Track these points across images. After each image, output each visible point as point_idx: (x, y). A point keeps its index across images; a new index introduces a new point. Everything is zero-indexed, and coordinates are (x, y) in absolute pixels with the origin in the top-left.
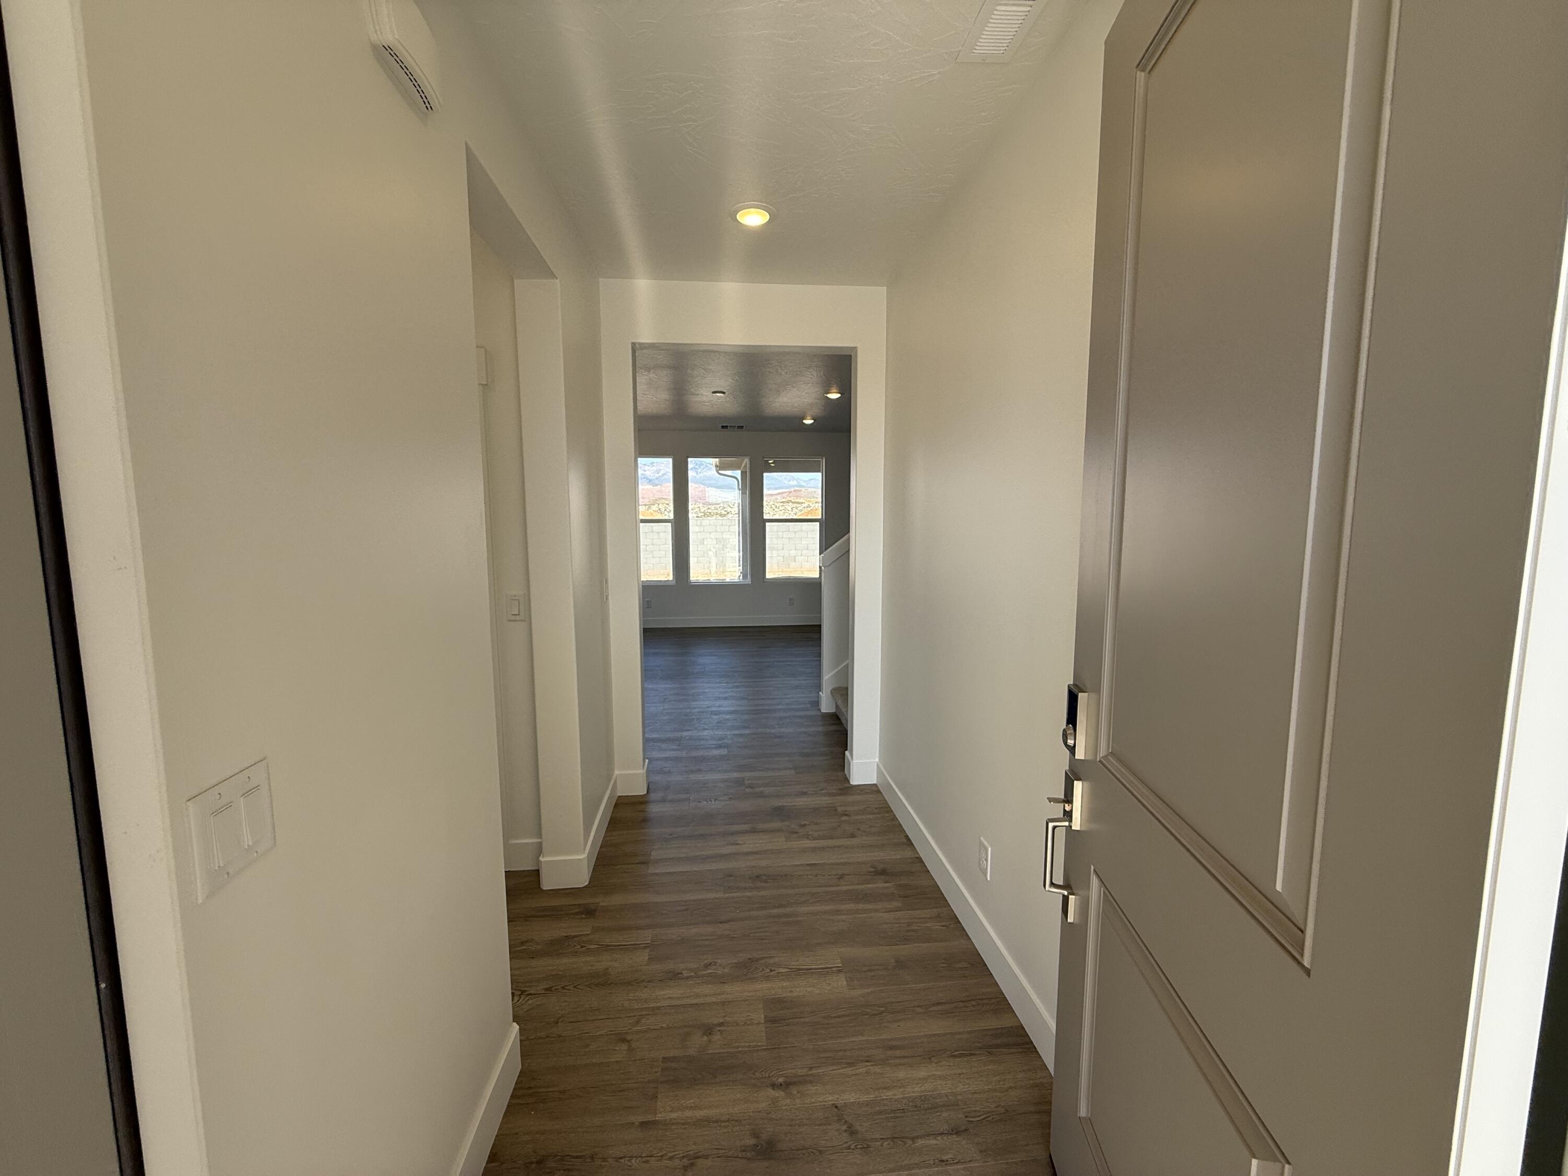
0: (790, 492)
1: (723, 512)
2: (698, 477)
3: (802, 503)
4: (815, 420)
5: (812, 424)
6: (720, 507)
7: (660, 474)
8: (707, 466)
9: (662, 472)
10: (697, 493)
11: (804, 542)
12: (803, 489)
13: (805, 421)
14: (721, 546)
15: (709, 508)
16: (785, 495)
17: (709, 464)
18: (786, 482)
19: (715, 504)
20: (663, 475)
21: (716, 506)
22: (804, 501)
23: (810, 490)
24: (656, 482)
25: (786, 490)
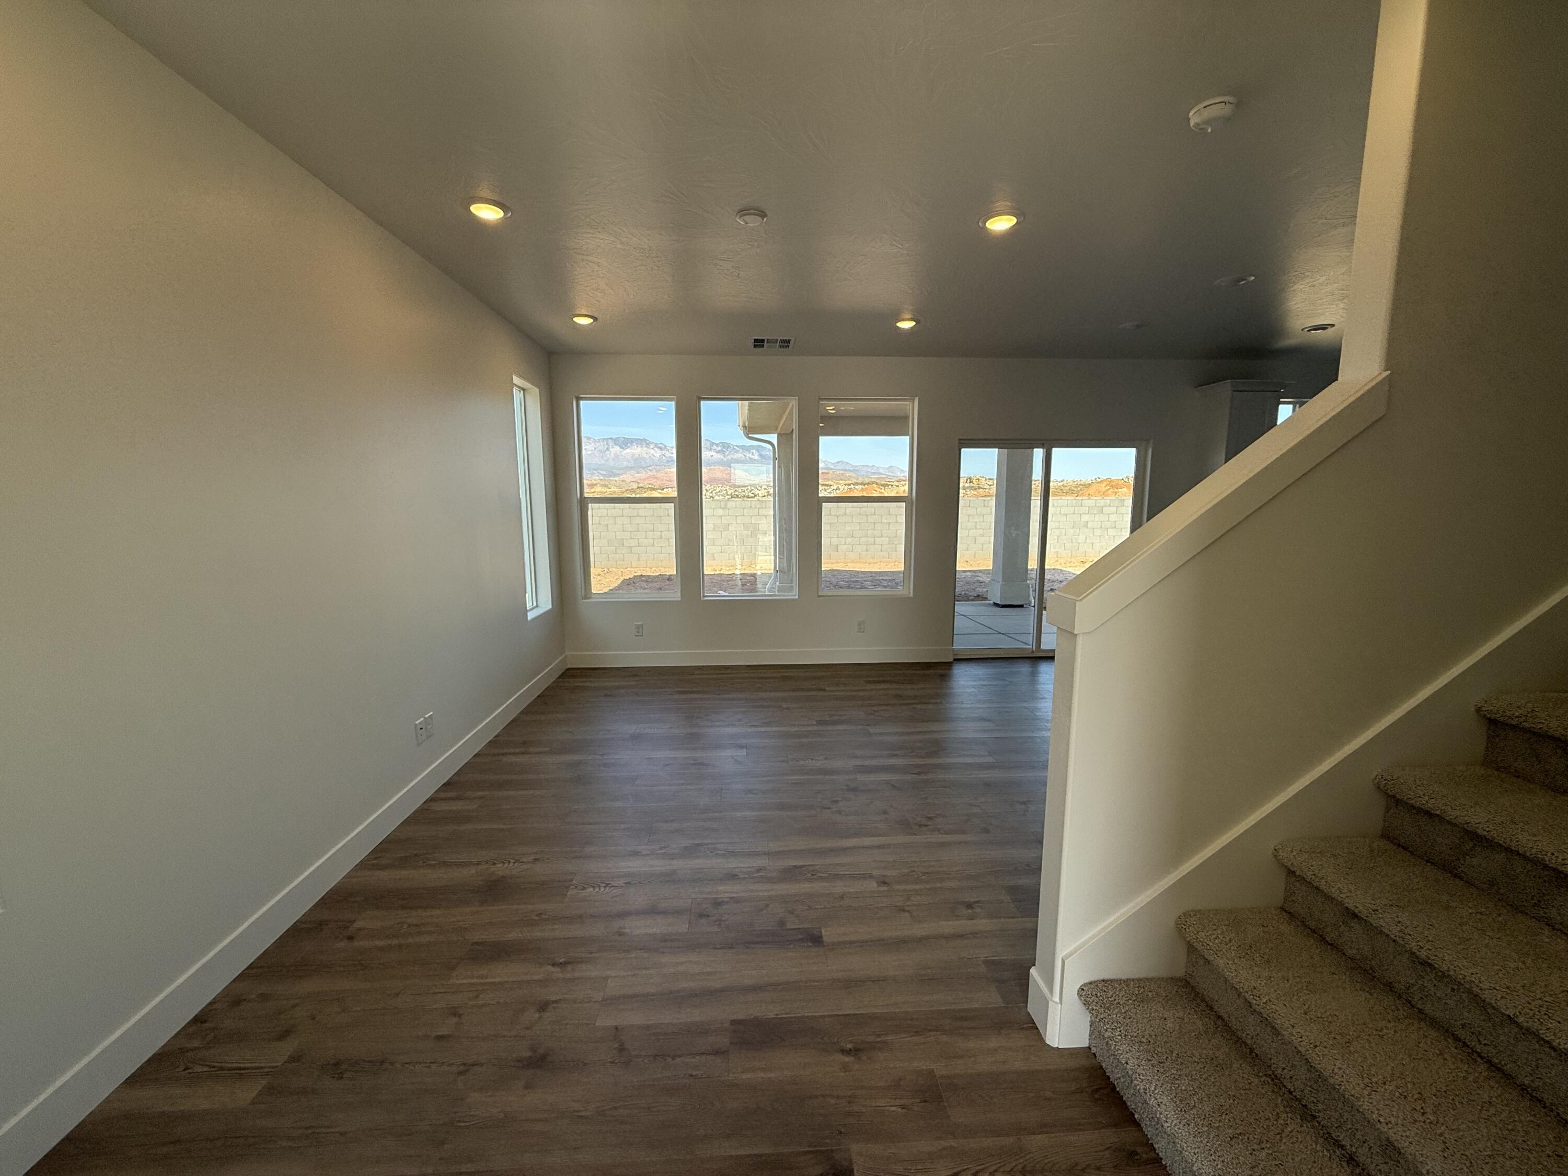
1: (751, 495)
2: (725, 459)
3: (831, 485)
4: (918, 322)
5: (912, 328)
6: (747, 490)
10: (725, 476)
11: (848, 528)
13: (900, 324)
14: (750, 532)
15: (736, 491)
17: (736, 446)
19: (743, 487)
21: (744, 488)
22: (832, 483)
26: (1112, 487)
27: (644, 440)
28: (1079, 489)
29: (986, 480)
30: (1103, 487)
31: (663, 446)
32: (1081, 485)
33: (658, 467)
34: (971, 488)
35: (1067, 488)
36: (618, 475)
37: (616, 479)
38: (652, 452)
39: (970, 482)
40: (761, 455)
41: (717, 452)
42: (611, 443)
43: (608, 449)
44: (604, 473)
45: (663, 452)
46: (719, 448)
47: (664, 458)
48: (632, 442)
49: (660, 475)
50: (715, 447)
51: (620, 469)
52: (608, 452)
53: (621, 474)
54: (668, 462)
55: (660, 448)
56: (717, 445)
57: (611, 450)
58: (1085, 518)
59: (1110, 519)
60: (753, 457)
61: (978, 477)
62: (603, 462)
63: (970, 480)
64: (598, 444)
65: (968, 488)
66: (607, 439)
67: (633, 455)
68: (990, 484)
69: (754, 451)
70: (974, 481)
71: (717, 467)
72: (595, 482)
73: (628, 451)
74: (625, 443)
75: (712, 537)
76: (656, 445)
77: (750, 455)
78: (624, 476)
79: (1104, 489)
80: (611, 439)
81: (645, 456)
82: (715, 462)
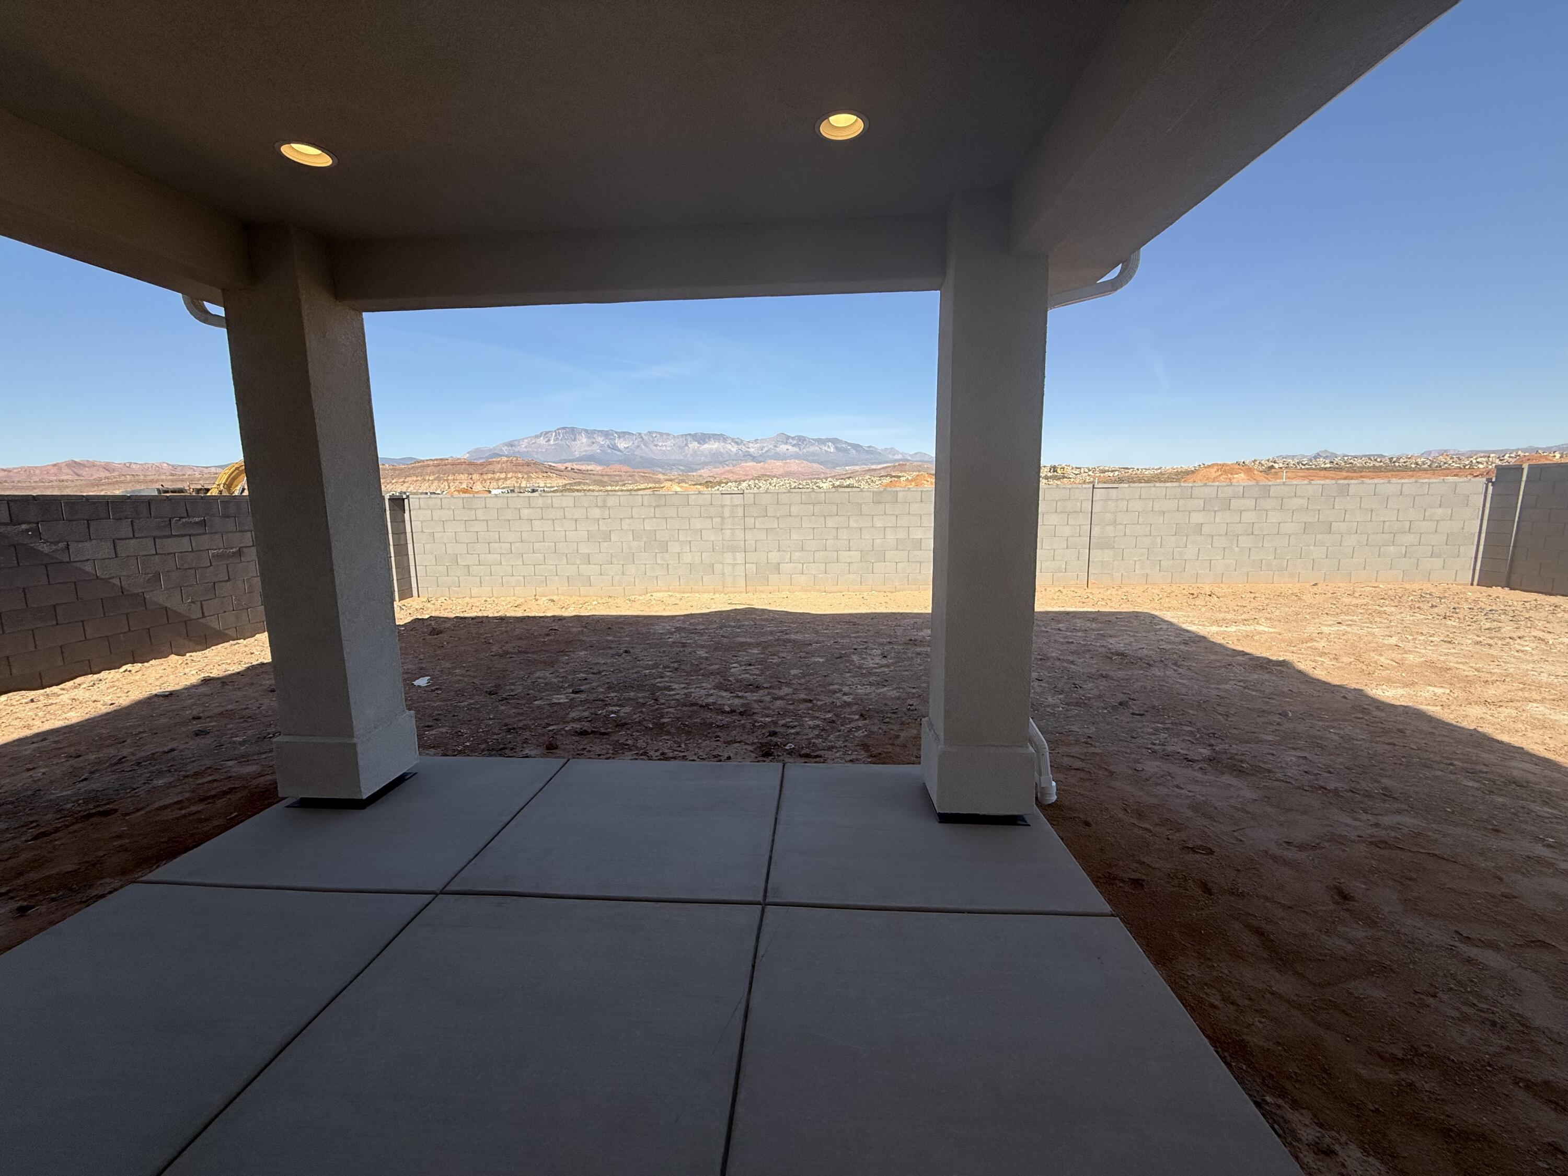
0: (895, 466)
2: (801, 453)
7: (764, 451)
8: (810, 442)
9: (766, 449)
10: (800, 469)
12: (908, 464)
16: (889, 470)
17: (812, 439)
18: (891, 456)
20: (767, 451)
23: (915, 464)
24: (761, 459)
25: (890, 465)
26: (1226, 472)
27: (722, 435)
28: (1180, 476)
29: (1072, 469)
30: (1213, 473)
31: (739, 441)
32: (1181, 472)
33: (735, 462)
34: (1053, 478)
35: (1166, 476)
36: (696, 470)
37: (694, 474)
38: (729, 446)
39: (1054, 472)
40: (836, 448)
41: (793, 446)
42: (689, 439)
43: (686, 445)
44: (682, 468)
45: (740, 447)
46: (795, 442)
47: (740, 452)
48: (710, 438)
49: (737, 469)
50: (791, 441)
51: (698, 464)
52: (687, 448)
53: (700, 469)
54: (744, 456)
55: (737, 443)
56: (793, 438)
57: (690, 445)
58: (1197, 518)
59: (1244, 520)
60: (829, 450)
61: (1063, 465)
62: (682, 457)
63: (1054, 469)
64: (677, 440)
65: (1051, 477)
66: (686, 435)
67: (711, 450)
68: (1076, 472)
69: (830, 444)
70: (1058, 470)
71: (792, 460)
72: (673, 477)
73: (706, 446)
74: (702, 438)
75: (587, 551)
76: (733, 440)
77: (826, 448)
78: (702, 471)
79: (1214, 475)
80: (690, 434)
81: (722, 450)
82: (791, 456)
